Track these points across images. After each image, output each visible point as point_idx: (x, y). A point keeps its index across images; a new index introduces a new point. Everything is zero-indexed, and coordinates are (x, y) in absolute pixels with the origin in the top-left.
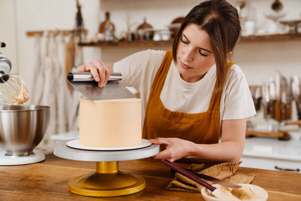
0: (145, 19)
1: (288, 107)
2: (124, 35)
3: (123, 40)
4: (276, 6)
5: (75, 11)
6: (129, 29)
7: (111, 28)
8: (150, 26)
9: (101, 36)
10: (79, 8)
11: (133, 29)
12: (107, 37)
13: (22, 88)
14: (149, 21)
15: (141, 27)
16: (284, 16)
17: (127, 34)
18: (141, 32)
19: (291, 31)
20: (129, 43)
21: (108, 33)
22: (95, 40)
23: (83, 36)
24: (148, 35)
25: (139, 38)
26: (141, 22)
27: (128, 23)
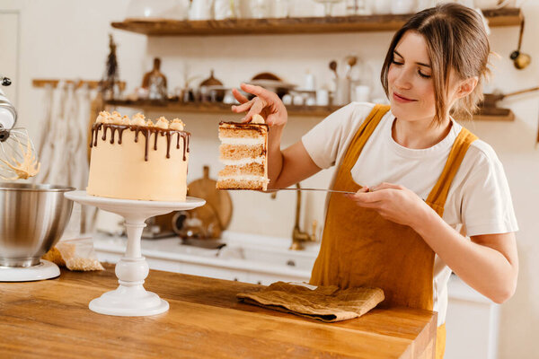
0: (212, 72)
2: (179, 93)
3: (175, 100)
5: (107, 51)
6: (187, 85)
7: (160, 80)
8: (219, 83)
9: (143, 93)
10: (113, 47)
11: (194, 86)
12: (153, 93)
14: (218, 76)
15: (206, 83)
17: (183, 92)
18: (204, 90)
20: (184, 104)
21: (154, 88)
22: (134, 98)
23: (116, 88)
24: (214, 94)
25: (200, 98)
26: (206, 76)
27: (186, 76)
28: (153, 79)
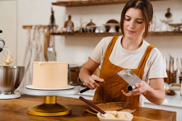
0: (91, 20)
1: (174, 75)
2: (78, 29)
3: (77, 32)
4: (168, 15)
5: (50, 14)
6: (81, 26)
7: (71, 24)
8: (94, 25)
9: (64, 29)
10: (53, 12)
11: (84, 26)
12: (69, 30)
13: (9, 55)
14: (93, 22)
15: (89, 25)
16: (172, 21)
17: (80, 29)
18: (88, 28)
19: (175, 30)
20: (80, 33)
21: (69, 27)
22: (61, 32)
23: (54, 28)
24: (92, 29)
25: (87, 31)
26: (89, 22)
27: (81, 22)
28: (68, 24)
